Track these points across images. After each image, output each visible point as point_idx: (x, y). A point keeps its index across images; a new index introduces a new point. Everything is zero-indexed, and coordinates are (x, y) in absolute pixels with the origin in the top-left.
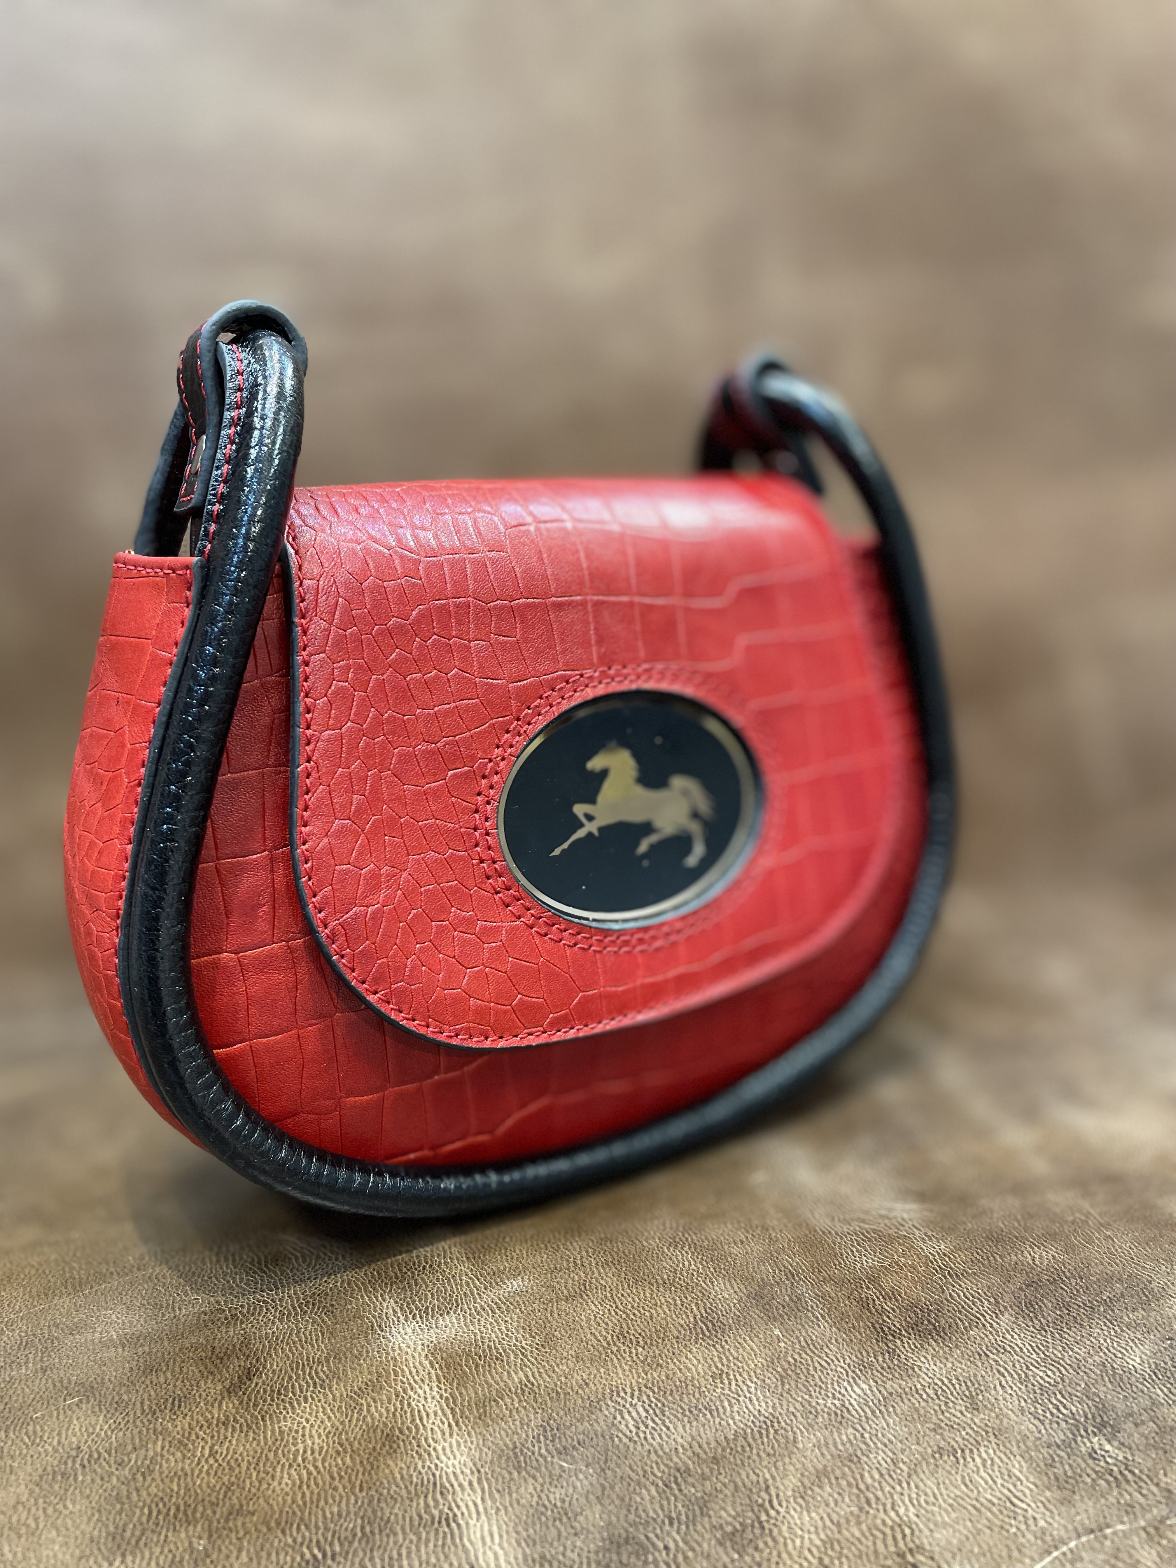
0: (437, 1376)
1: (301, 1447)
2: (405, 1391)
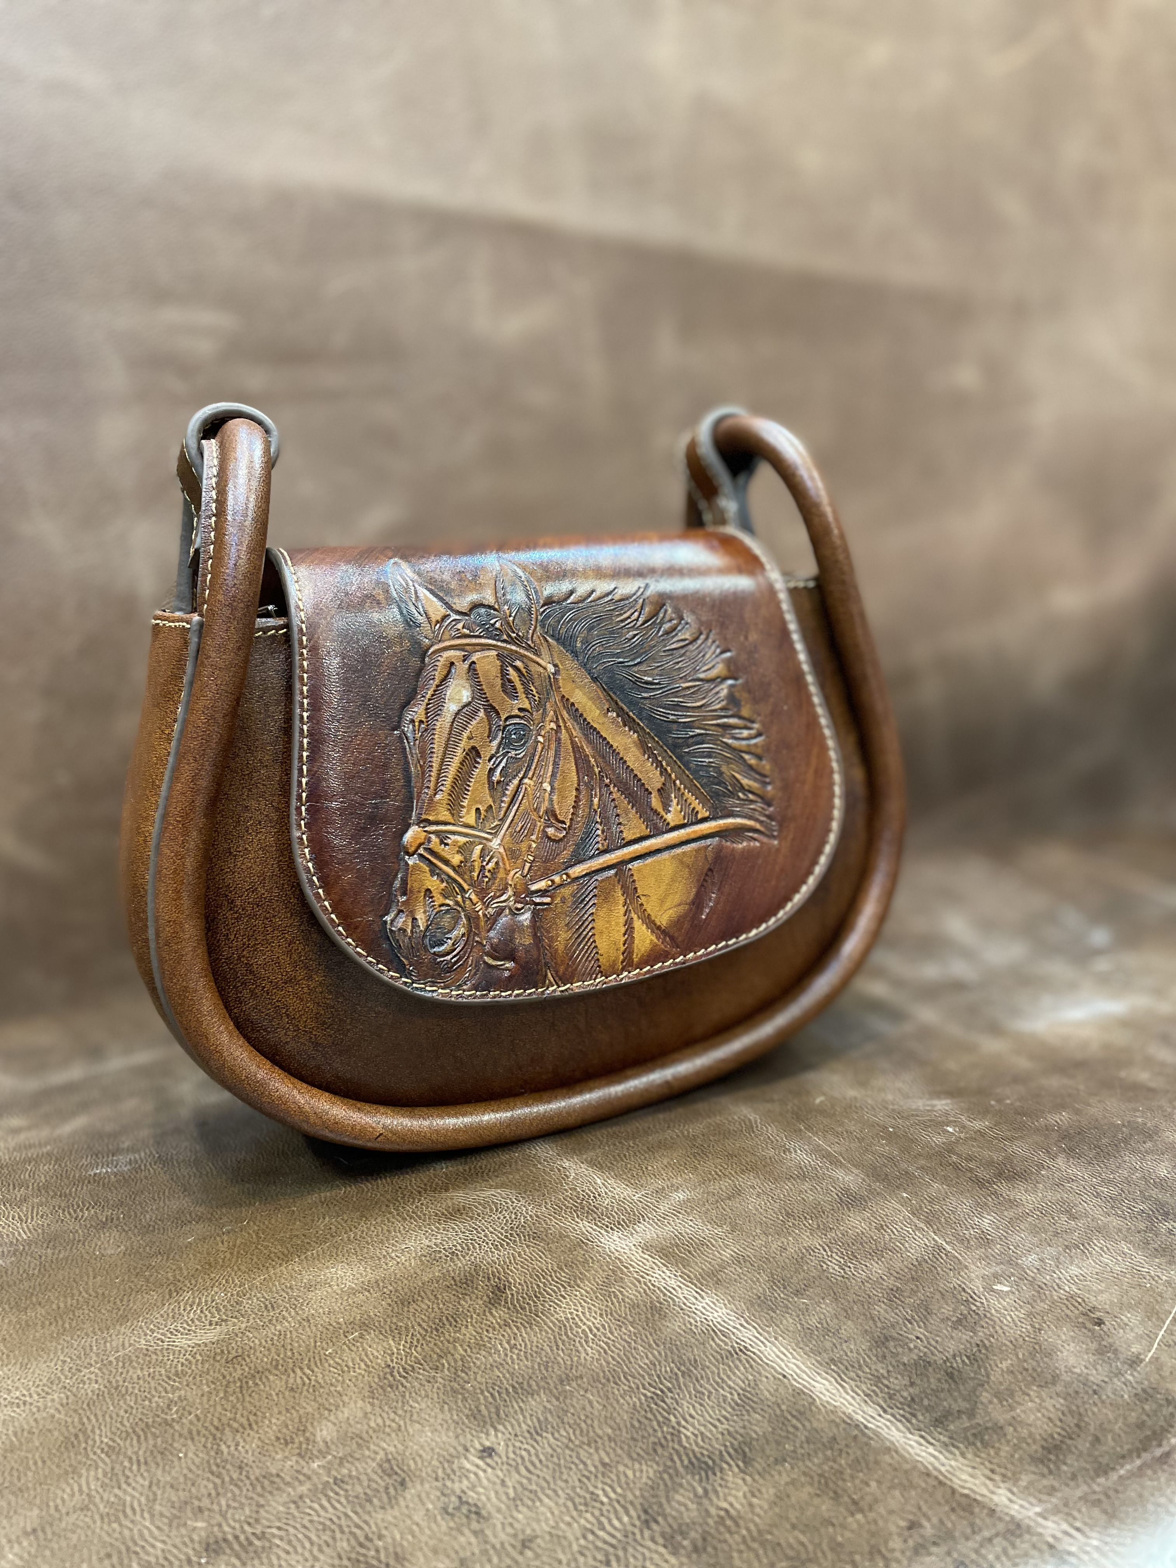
0: (662, 1263)
2: (642, 1277)
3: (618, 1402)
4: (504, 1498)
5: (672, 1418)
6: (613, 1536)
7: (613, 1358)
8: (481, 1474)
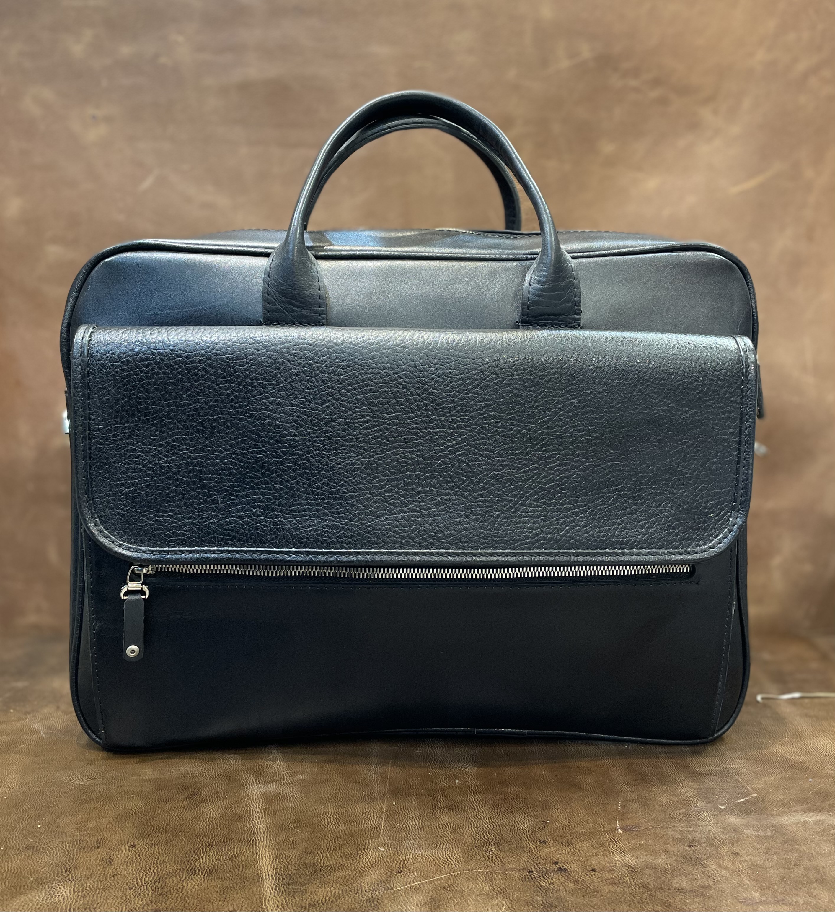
0: (262, 801)
1: (209, 816)
2: (249, 805)
3: (191, 843)
4: (123, 862)
5: (202, 855)
6: (141, 882)
7: (206, 829)
8: (124, 852)
